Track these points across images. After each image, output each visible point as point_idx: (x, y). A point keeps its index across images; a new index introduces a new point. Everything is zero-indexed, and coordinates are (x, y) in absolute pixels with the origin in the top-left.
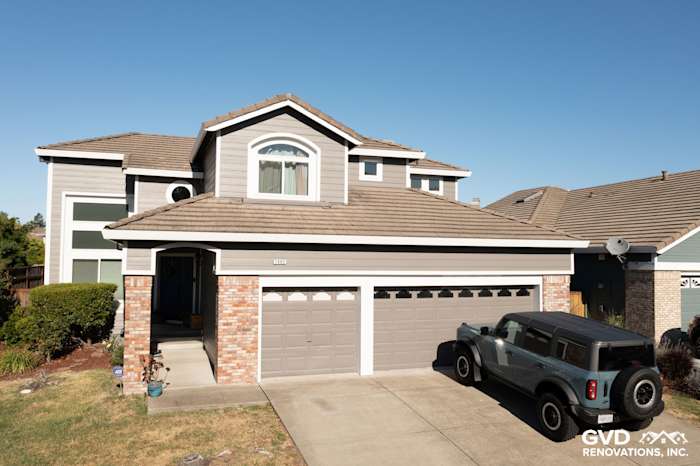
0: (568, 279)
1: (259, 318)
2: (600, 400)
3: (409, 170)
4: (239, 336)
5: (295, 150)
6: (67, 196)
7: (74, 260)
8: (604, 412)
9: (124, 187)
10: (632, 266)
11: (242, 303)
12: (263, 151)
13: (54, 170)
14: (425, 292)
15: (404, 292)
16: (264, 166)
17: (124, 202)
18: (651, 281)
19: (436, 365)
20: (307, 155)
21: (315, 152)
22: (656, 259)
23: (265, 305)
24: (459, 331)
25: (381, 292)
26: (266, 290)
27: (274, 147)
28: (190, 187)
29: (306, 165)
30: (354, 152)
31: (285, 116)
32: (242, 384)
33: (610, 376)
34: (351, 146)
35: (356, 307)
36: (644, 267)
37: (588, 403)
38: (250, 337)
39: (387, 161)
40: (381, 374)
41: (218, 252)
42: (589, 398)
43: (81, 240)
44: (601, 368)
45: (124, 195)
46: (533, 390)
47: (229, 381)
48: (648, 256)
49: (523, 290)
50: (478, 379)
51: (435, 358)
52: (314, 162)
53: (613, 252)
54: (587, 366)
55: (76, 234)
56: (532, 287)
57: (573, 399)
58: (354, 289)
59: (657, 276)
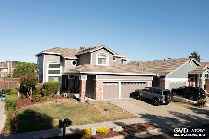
0: (152, 81)
1: (103, 88)
2: (163, 99)
3: (121, 59)
4: (100, 91)
5: (104, 55)
6: (48, 62)
7: (49, 77)
8: (164, 101)
10: (161, 79)
11: (100, 85)
12: (99, 56)
13: (45, 56)
14: (128, 83)
15: (125, 83)
16: (99, 58)
17: (59, 64)
18: (165, 82)
19: (130, 97)
20: (106, 57)
21: (108, 56)
22: (166, 78)
23: (104, 85)
24: (136, 90)
25: (122, 83)
26: (104, 83)
27: (100, 55)
29: (106, 59)
30: (114, 56)
31: (103, 49)
32: (100, 100)
33: (165, 96)
34: (114, 55)
35: (118, 86)
36: (163, 79)
37: (162, 100)
38: (101, 91)
39: (117, 57)
40: (122, 98)
41: (97, 76)
42: (162, 99)
43: (50, 72)
44: (163, 94)
45: (59, 62)
46: (152, 99)
47: (98, 99)
48: (164, 77)
49: (144, 83)
50: (140, 98)
51: (130, 96)
52: (107, 58)
53: (158, 76)
54: (161, 94)
55: (49, 71)
56: (146, 83)
57: (159, 99)
58: (117, 83)
59: (166, 81)
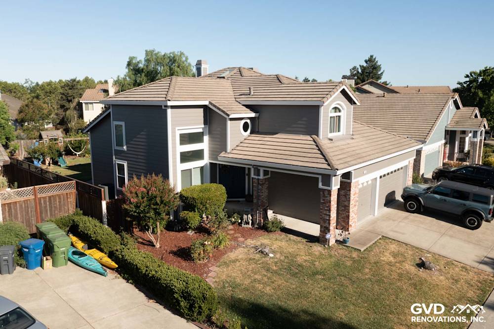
0: (413, 160)
4: (354, 209)
6: (178, 130)
7: (182, 171)
9: (203, 122)
11: (355, 193)
16: (331, 118)
17: (201, 130)
19: (386, 205)
20: (340, 111)
21: (343, 109)
27: (332, 109)
28: (249, 121)
29: (340, 116)
32: (354, 230)
34: (355, 104)
37: (489, 216)
41: (353, 171)
45: (203, 126)
47: (351, 229)
51: (384, 202)
52: (343, 114)
54: (489, 204)
55: (182, 154)
57: (484, 216)
59: (422, 152)
